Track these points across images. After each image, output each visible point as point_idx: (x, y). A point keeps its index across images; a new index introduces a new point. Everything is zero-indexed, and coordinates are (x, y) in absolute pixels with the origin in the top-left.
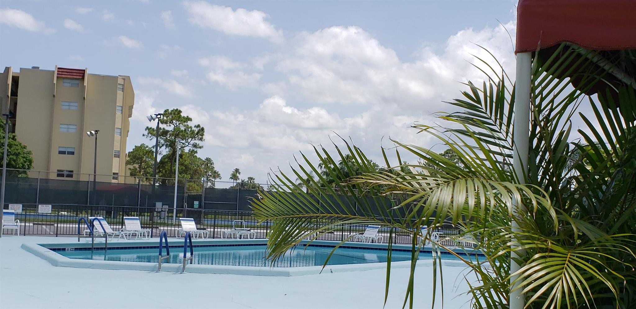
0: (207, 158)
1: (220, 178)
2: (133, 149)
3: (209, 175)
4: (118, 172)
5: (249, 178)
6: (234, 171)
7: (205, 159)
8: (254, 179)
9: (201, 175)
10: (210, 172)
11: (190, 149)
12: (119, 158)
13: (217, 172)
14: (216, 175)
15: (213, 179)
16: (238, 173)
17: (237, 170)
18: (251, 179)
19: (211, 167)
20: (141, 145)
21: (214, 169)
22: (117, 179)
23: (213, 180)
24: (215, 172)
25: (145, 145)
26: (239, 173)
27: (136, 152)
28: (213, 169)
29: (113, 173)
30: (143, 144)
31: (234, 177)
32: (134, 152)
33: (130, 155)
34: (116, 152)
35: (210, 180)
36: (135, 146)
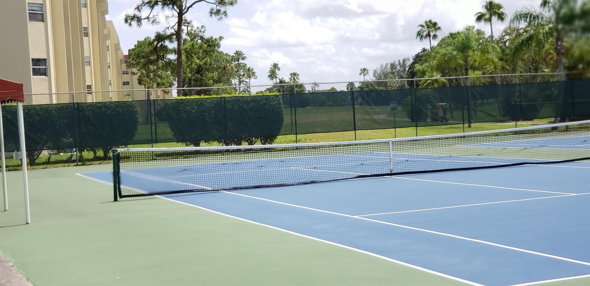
0: (236, 51)
1: (256, 77)
2: (135, 46)
3: (240, 75)
4: (45, 57)
5: (291, 74)
6: (272, 67)
7: (234, 53)
8: (298, 75)
9: (232, 75)
10: (242, 70)
11: (212, 10)
12: (43, 21)
13: (251, 69)
14: (250, 73)
15: (246, 80)
16: (276, 69)
17: (275, 66)
18: (294, 75)
19: (242, 65)
20: (145, 39)
21: (247, 67)
22: (46, 75)
23: (248, 80)
24: (249, 70)
25: (151, 38)
26: (279, 69)
27: (139, 49)
28: (244, 66)
29: (33, 60)
30: (148, 37)
31: (272, 75)
32: (135, 49)
33: (131, 54)
34: (34, 9)
35: (243, 81)
36: (138, 41)
